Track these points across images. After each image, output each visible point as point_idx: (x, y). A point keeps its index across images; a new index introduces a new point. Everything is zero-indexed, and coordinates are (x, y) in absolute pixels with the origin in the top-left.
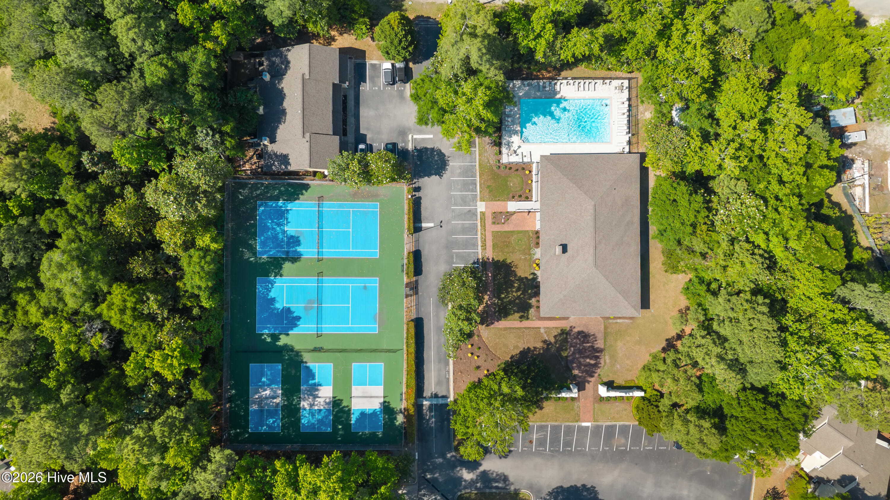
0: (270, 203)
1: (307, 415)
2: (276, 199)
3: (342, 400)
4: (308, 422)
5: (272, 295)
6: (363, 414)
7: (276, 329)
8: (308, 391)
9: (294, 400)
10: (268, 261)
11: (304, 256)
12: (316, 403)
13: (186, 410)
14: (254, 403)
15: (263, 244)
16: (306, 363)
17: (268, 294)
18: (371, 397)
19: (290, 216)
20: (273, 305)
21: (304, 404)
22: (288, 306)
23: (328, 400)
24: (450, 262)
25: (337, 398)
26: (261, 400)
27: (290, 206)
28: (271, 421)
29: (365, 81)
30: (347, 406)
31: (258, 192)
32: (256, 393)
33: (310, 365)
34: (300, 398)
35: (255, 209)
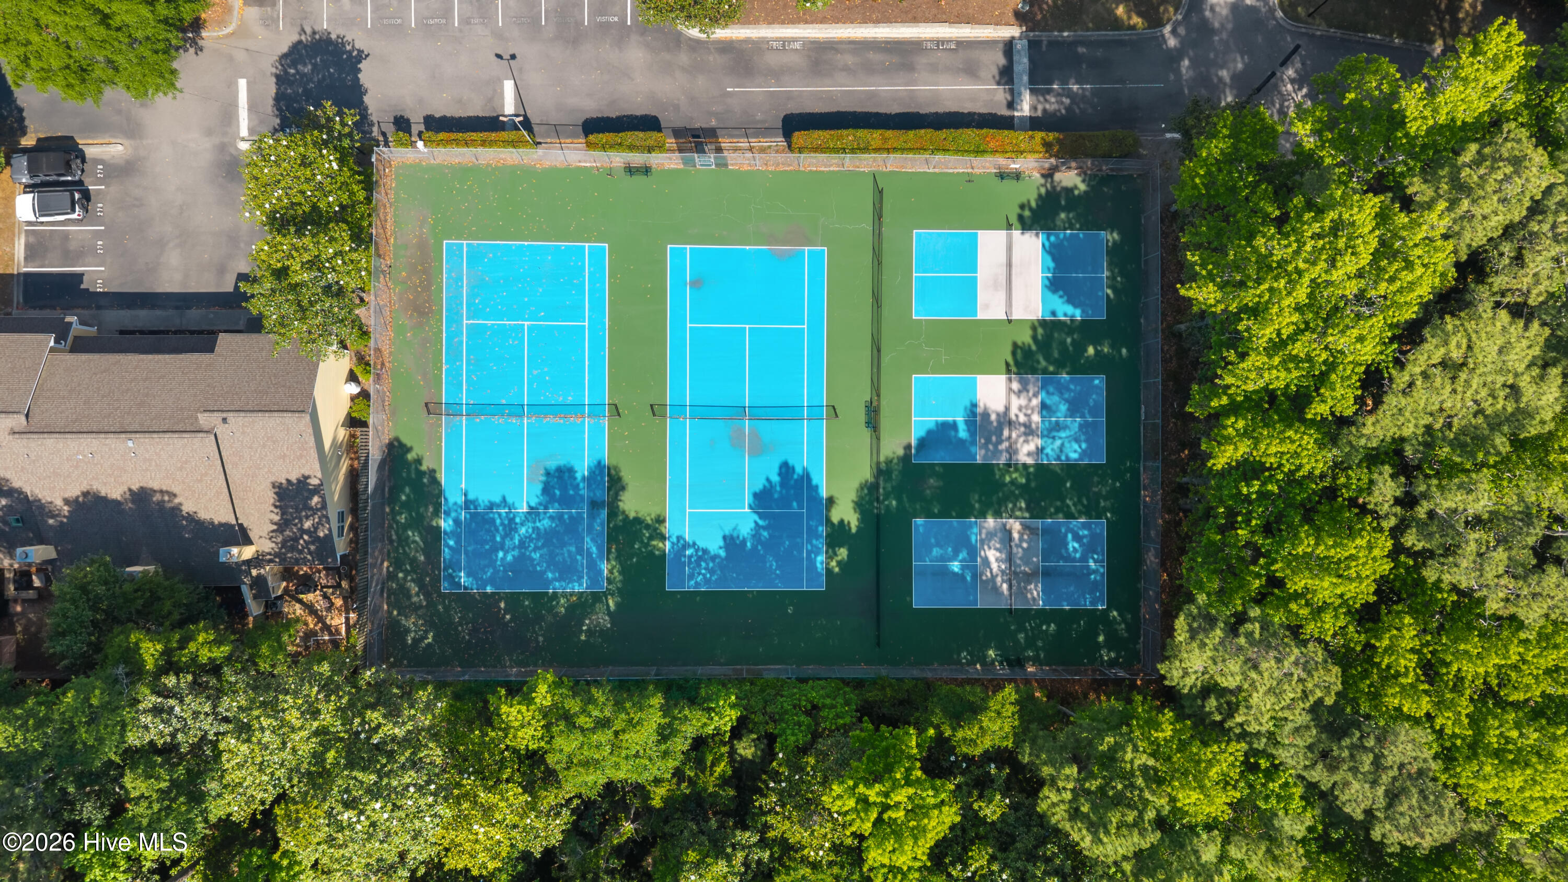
0: (446, 553)
1: (1058, 443)
2: (435, 535)
3: (1015, 345)
4: (1077, 440)
5: (715, 545)
6: (1055, 285)
7: (813, 533)
8: (988, 441)
9: (1013, 482)
10: (617, 558)
11: (605, 457)
12: (1022, 419)
13: (1051, 762)
14: (1022, 593)
15: (568, 571)
16: (908, 447)
17: (714, 558)
18: (1009, 265)
19: (484, 495)
20: (744, 542)
21: (1025, 452)
22: (748, 499)
23: (1015, 386)
24: (621, 33)
25: (1010, 360)
26: (1012, 575)
27: (453, 496)
28: (1073, 545)
29: (79, 277)
30: (1034, 328)
31: (414, 588)
32: (996, 590)
33: (915, 434)
34: (1009, 465)
35: (464, 599)
